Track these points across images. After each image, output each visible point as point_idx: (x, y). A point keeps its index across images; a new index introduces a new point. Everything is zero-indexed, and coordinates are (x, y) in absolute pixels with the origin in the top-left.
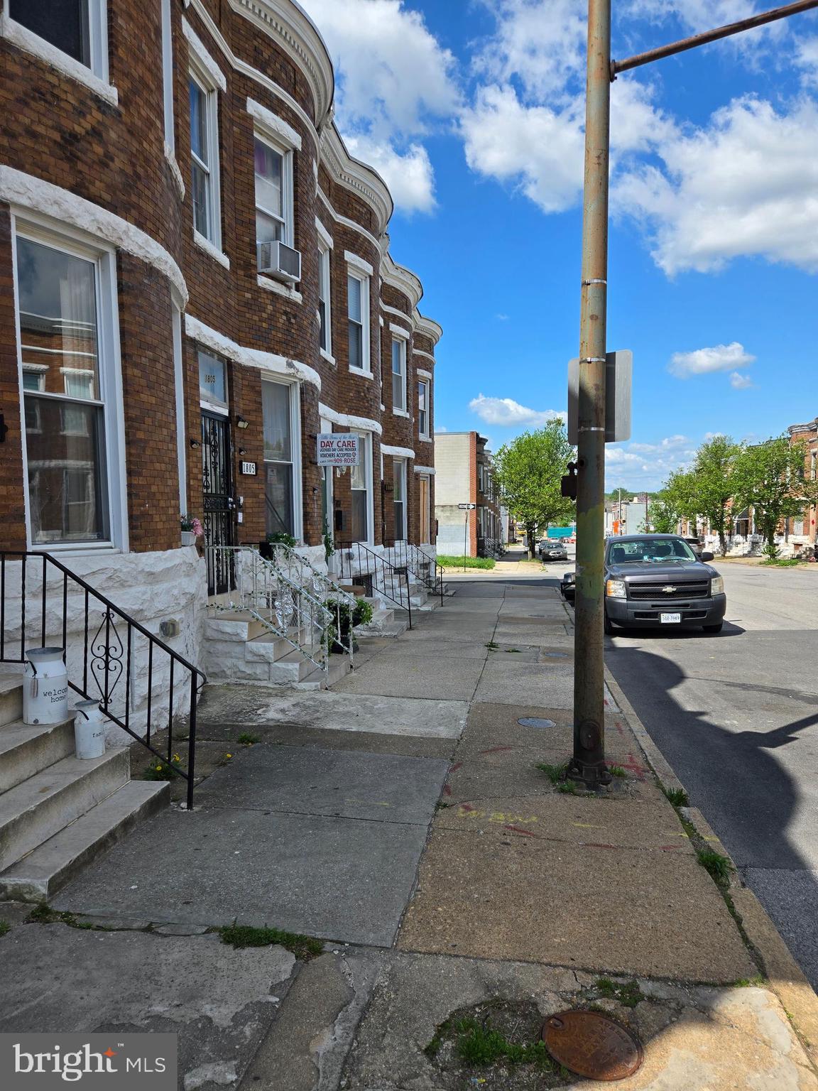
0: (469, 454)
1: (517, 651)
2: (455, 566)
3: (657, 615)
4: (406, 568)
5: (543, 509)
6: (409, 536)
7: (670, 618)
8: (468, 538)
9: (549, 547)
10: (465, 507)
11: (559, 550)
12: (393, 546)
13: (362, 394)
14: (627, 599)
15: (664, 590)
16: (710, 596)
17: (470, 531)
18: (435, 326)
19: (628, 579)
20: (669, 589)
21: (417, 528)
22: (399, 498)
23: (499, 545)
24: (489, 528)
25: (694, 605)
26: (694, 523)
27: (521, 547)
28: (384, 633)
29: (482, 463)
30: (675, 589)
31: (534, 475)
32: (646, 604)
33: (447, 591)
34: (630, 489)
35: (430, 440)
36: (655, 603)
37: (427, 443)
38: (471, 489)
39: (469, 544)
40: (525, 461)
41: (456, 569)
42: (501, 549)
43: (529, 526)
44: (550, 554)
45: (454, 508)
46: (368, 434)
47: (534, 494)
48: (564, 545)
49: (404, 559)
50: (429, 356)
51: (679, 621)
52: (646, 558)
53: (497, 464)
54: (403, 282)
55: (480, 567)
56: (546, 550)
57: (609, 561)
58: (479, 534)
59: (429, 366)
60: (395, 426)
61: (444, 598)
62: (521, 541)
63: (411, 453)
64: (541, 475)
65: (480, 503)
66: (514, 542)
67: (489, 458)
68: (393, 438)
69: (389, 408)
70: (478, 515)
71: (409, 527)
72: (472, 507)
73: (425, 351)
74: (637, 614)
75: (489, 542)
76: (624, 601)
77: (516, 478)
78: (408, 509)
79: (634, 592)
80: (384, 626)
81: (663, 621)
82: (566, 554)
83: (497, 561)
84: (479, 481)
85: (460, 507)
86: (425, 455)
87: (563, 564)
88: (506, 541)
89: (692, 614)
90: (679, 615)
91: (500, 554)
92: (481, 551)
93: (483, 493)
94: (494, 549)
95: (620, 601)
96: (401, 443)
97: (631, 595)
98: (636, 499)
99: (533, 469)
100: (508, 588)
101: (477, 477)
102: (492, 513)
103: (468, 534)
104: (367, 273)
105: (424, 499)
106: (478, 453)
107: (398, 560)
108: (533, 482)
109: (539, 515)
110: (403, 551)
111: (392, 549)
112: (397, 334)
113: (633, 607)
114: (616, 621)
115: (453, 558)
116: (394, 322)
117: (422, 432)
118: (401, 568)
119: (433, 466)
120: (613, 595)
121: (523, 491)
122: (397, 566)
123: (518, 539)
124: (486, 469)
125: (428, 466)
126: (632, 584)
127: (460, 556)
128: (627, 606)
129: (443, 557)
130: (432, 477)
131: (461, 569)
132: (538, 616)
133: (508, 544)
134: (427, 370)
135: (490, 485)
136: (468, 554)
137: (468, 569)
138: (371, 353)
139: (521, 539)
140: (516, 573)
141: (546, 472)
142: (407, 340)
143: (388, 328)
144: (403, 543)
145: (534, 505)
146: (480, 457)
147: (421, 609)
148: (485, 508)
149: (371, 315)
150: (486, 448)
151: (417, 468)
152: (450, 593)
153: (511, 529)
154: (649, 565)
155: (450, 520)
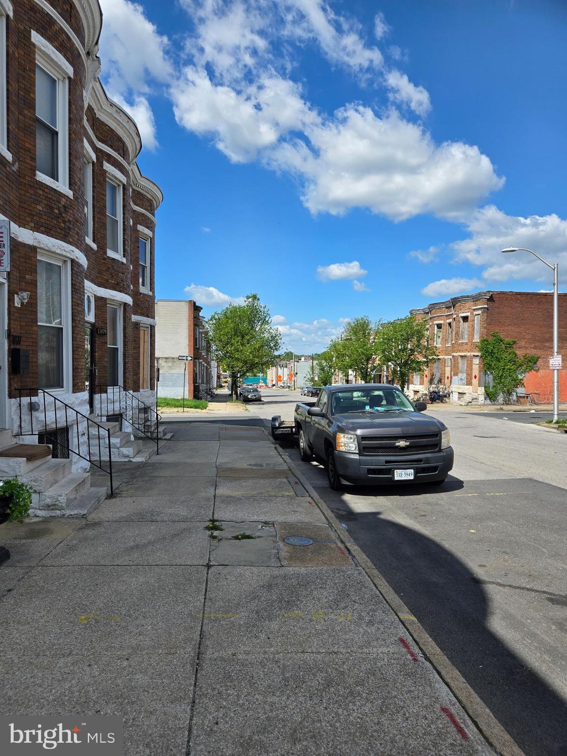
0: (187, 318)
1: (249, 537)
2: (176, 406)
3: (390, 471)
4: (121, 415)
5: (245, 362)
6: (125, 382)
7: (404, 475)
8: (187, 384)
9: (248, 392)
10: (184, 358)
11: (256, 393)
12: (106, 392)
13: (56, 211)
14: (360, 454)
15: (397, 444)
16: (440, 451)
17: (188, 378)
18: (156, 188)
19: (359, 432)
20: (402, 443)
21: (137, 374)
22: (115, 343)
23: (210, 389)
24: (203, 376)
25: (427, 460)
26: (347, 375)
27: (226, 391)
28: (68, 512)
29: (198, 326)
30: (408, 444)
31: (238, 336)
32: (378, 460)
33: (165, 434)
34: (296, 352)
35: (151, 293)
36: (388, 458)
37: (148, 296)
38: (189, 345)
39: (187, 389)
40: (232, 325)
41: (176, 410)
42: (212, 392)
43: (234, 376)
44: (249, 397)
45: (175, 360)
46: (65, 261)
47: (238, 351)
48: (259, 390)
49: (117, 405)
50: (150, 216)
51: (412, 478)
52: (367, 408)
53: (209, 327)
54: (119, 123)
55: (196, 407)
56: (246, 394)
57: (332, 411)
58: (195, 381)
59: (150, 225)
60: (109, 268)
61: (161, 443)
62: (225, 386)
63: (129, 300)
64: (243, 337)
65: (196, 357)
66: (221, 387)
67: (204, 323)
68: (107, 280)
69: (102, 248)
70: (195, 366)
71: (124, 373)
72: (189, 358)
73: (146, 209)
74: (371, 471)
75: (203, 387)
76: (357, 457)
77: (224, 339)
78: (124, 355)
79: (366, 446)
80: (69, 502)
81: (396, 478)
82: (261, 397)
83: (209, 402)
84: (195, 340)
85: (180, 358)
86: (145, 306)
87: (259, 404)
88: (215, 386)
89: (424, 470)
90: (412, 471)
91: (211, 396)
92: (197, 394)
93: (198, 349)
94: (207, 393)
95: (352, 456)
96: (116, 287)
97: (363, 450)
98: (303, 359)
99: (237, 332)
100: (222, 429)
101: (194, 336)
102: (205, 365)
103: (187, 380)
104: (66, 73)
105: (144, 347)
106: (194, 317)
107: (110, 407)
108: (238, 342)
109: (242, 367)
110: (116, 398)
111: (104, 395)
112: (112, 175)
113: (366, 463)
114: (347, 478)
115: (175, 399)
116: (109, 162)
117: (143, 285)
118: (114, 415)
119: (153, 318)
120: (343, 449)
121: (229, 348)
122: (111, 413)
123: (223, 385)
124: (201, 330)
125: (148, 317)
126: (364, 438)
127: (180, 398)
128: (359, 462)
129: (165, 399)
130: (152, 328)
131: (181, 409)
132: (256, 465)
133: (216, 389)
134: (148, 227)
135: (204, 344)
136: (187, 397)
137: (186, 409)
138: (70, 167)
139: (226, 385)
140: (226, 412)
141: (247, 334)
142: (124, 185)
143: (102, 166)
144: (116, 389)
145: (238, 359)
146: (196, 321)
147: (134, 460)
148: (201, 361)
149: (70, 123)
150: (201, 314)
151: (135, 318)
152: (168, 436)
153: (219, 377)
154: (372, 415)
155: (172, 369)
